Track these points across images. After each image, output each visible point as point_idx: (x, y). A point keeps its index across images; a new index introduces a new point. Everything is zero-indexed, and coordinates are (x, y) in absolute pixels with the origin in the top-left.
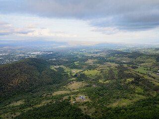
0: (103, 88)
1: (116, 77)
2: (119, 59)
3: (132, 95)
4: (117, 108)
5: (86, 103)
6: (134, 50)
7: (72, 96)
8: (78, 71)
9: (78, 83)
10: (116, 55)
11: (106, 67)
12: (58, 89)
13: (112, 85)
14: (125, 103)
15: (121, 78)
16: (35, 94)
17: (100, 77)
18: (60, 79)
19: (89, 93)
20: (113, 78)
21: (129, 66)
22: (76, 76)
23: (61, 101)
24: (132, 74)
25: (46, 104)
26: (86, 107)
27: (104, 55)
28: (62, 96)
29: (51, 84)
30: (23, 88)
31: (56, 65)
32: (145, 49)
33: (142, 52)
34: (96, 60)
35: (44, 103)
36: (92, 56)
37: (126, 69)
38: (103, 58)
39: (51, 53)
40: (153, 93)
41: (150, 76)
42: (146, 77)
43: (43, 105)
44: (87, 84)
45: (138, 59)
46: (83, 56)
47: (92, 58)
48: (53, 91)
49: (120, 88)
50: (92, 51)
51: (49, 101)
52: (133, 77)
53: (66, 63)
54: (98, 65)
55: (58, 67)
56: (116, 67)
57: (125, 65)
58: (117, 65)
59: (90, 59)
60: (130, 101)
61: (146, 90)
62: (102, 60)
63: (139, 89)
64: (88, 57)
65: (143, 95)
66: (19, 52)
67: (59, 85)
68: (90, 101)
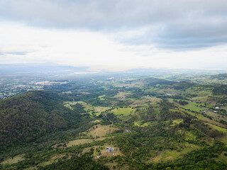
0: (140, 134)
1: (158, 117)
2: (161, 91)
3: (181, 144)
4: (159, 164)
5: (115, 158)
6: (182, 78)
7: (96, 147)
8: (104, 109)
9: (105, 127)
10: (157, 85)
11: (143, 103)
12: (75, 136)
13: (153, 130)
14: (171, 156)
15: (166, 120)
16: (41, 145)
17: (135, 118)
18: (77, 122)
19: (120, 143)
20: (153, 119)
21: (176, 101)
22: (100, 116)
23: (79, 155)
24: (180, 113)
25: (57, 161)
26: (115, 164)
27: (140, 85)
28: (81, 147)
29: (64, 129)
30: (23, 136)
31: (71, 100)
32: (196, 76)
33: (193, 80)
34: (129, 93)
35: (54, 159)
36: (124, 87)
37: (172, 106)
38: (140, 90)
39: (65, 83)
40: (209, 140)
41: (205, 116)
42: (200, 117)
43: (53, 162)
44: (117, 129)
45: (189, 91)
46: (111, 87)
47: (124, 89)
48: (68, 140)
49: (163, 134)
50: (124, 80)
51: (62, 156)
52: (181, 117)
53: (86, 98)
54: (133, 100)
55: (74, 103)
56: (158, 103)
57: (171, 101)
58: (159, 100)
59: (120, 91)
60: (178, 154)
61: (200, 137)
62: (138, 93)
63: (190, 136)
64: (118, 88)
65: (196, 144)
66: (18, 81)
67: (76, 130)
68: (121, 155)
